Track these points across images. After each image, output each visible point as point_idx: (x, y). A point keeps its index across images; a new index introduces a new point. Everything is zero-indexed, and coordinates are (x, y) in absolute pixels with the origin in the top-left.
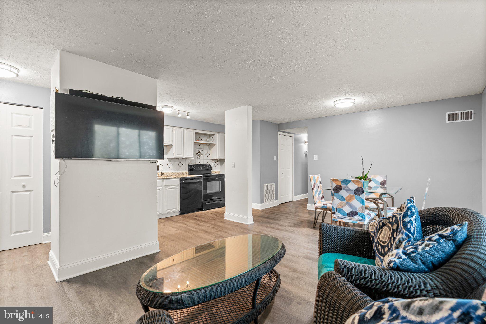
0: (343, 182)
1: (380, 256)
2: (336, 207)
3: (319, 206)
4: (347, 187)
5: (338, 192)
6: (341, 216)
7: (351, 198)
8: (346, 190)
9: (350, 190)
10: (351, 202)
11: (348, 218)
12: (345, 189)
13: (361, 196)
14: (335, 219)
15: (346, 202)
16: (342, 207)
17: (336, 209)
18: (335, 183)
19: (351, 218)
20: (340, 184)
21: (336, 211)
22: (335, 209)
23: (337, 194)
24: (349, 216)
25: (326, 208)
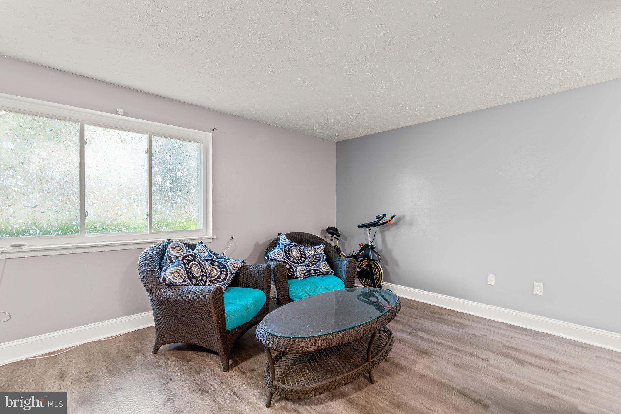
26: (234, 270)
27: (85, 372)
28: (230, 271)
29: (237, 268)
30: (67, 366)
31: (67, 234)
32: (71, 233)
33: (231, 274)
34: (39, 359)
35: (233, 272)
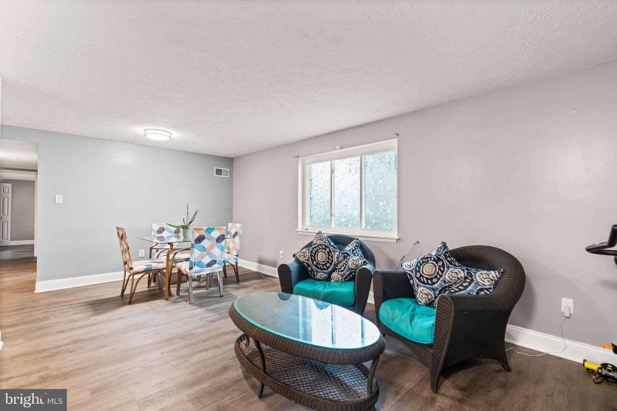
0: (207, 231)
1: (323, 271)
2: (195, 260)
3: (141, 270)
4: (210, 236)
5: (200, 242)
6: (200, 269)
7: (212, 247)
8: (209, 239)
9: (213, 238)
10: (212, 252)
11: (206, 269)
12: (208, 237)
13: (221, 243)
14: (192, 275)
15: (206, 252)
16: (201, 259)
17: (195, 262)
18: (198, 232)
19: (210, 268)
20: (203, 233)
21: (194, 265)
22: (194, 264)
23: (198, 245)
24: (208, 267)
25: (151, 269)
26: (352, 266)
28: (349, 266)
29: (355, 265)
33: (349, 268)
35: (350, 267)
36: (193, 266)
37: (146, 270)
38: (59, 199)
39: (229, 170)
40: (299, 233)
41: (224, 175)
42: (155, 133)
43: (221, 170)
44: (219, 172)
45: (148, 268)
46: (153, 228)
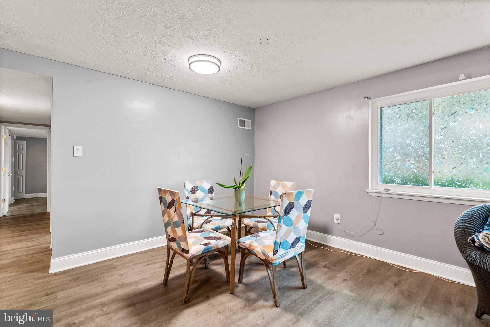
0: (297, 196)
4: (298, 203)
5: (288, 213)
6: (284, 252)
7: (299, 219)
8: (297, 208)
9: (301, 206)
10: (298, 225)
11: (291, 250)
12: (296, 204)
14: (277, 262)
15: (292, 227)
16: (287, 238)
20: (293, 199)
23: (286, 217)
24: (292, 248)
25: (210, 250)
27: (411, 290)
30: (405, 280)
31: (419, 186)
32: (421, 185)
34: (396, 267)
36: (279, 248)
37: (205, 251)
38: (79, 151)
39: (251, 121)
40: (370, 194)
41: (247, 127)
42: (205, 59)
43: (244, 121)
44: (242, 123)
45: (207, 249)
46: (187, 187)
